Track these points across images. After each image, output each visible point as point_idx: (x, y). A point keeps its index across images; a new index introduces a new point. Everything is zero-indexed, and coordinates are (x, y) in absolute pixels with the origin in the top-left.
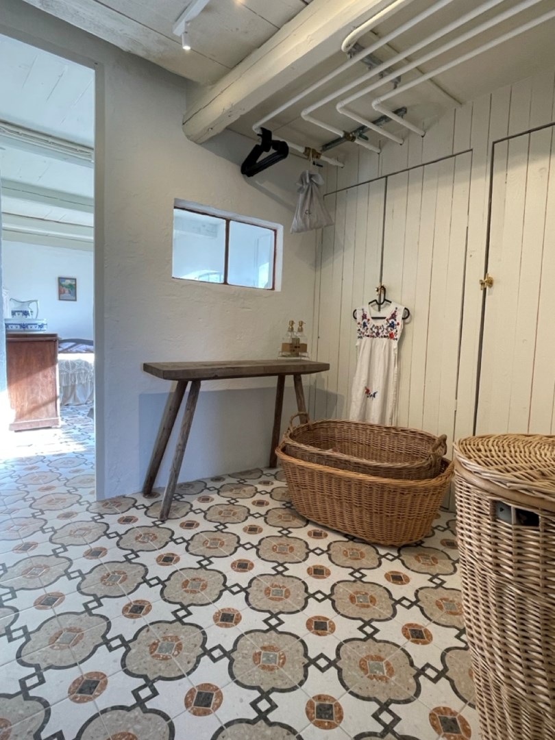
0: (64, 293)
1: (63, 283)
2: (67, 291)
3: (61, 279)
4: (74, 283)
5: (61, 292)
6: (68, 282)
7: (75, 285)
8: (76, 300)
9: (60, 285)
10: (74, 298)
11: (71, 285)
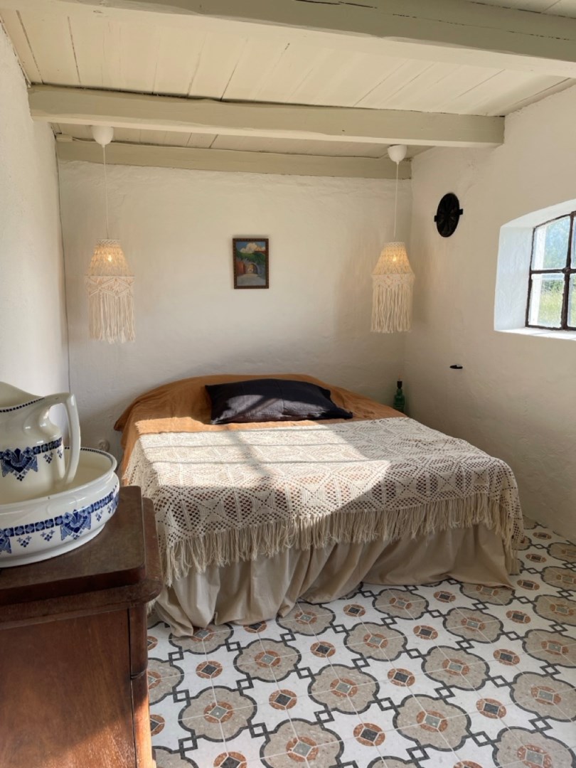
0: (245, 272)
1: (243, 251)
2: (250, 268)
3: (238, 242)
4: (264, 249)
5: (238, 271)
6: (252, 247)
7: (267, 252)
8: (266, 286)
9: (237, 255)
10: (263, 283)
11: (256, 253)
